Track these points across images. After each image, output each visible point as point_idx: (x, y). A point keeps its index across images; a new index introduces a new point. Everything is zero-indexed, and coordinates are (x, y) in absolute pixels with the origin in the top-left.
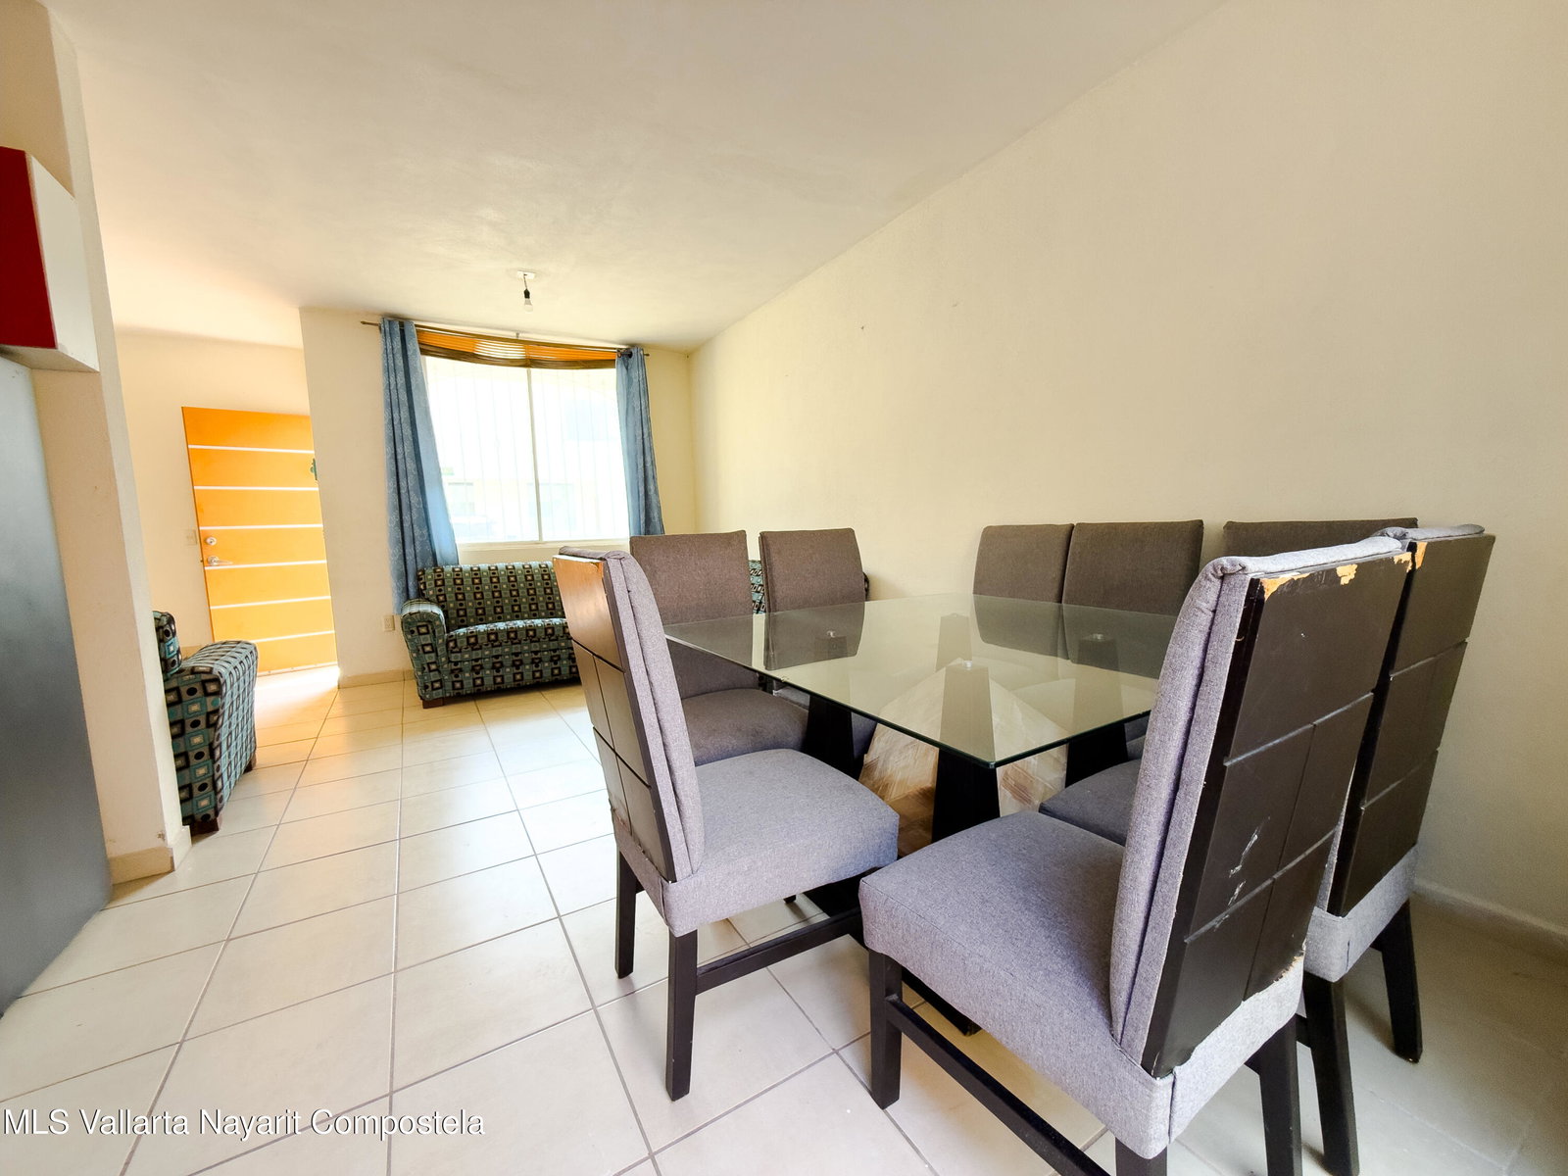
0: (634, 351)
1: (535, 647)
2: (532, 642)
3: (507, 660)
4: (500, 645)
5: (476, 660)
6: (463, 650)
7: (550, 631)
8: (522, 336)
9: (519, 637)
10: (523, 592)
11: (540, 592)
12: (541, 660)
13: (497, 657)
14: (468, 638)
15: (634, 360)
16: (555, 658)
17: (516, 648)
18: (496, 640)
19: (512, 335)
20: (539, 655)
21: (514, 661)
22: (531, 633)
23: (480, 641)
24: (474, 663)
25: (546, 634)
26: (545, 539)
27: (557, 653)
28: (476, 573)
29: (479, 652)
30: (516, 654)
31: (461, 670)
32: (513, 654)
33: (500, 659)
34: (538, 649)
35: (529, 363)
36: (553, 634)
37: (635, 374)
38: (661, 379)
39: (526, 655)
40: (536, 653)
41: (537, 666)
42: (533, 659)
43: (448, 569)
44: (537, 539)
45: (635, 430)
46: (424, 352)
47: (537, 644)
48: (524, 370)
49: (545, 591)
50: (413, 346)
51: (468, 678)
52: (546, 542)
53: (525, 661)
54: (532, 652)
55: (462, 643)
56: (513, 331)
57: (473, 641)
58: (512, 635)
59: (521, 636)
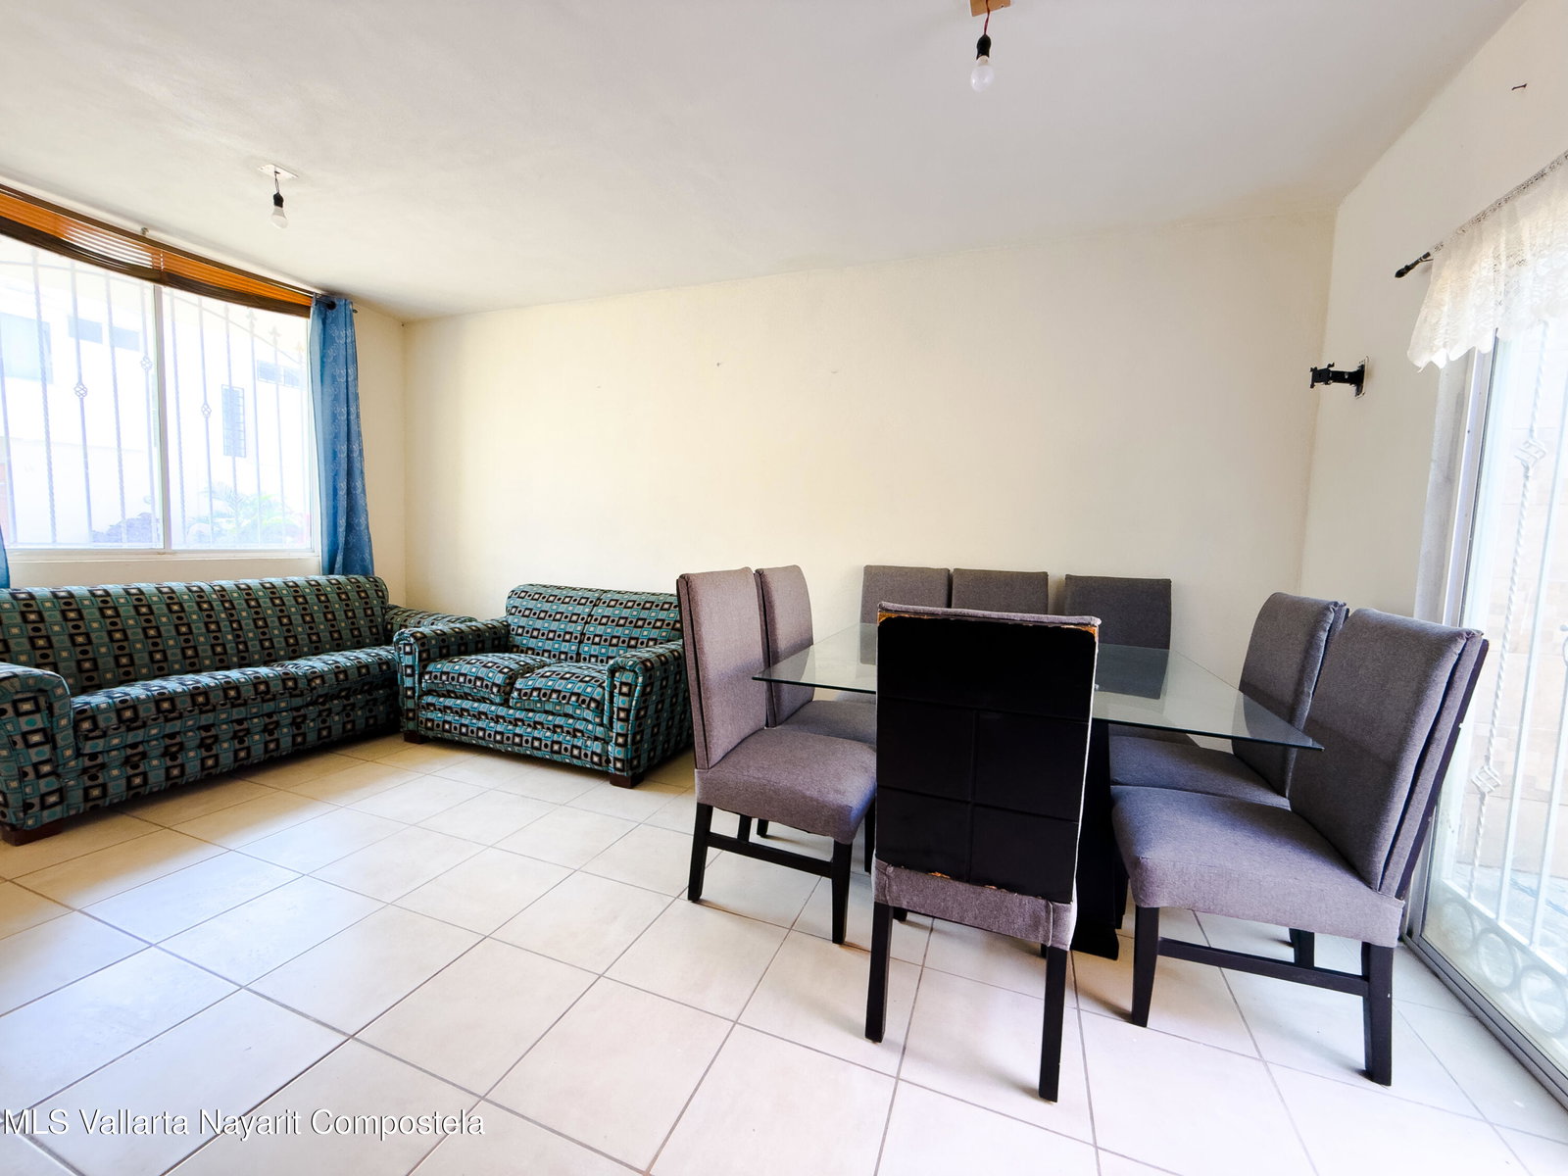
0: (340, 303)
1: (239, 713)
2: (233, 706)
3: (192, 738)
4: (181, 717)
5: (134, 746)
6: (111, 732)
9: (213, 701)
12: (248, 731)
14: (119, 712)
16: (271, 727)
17: (207, 719)
18: (173, 708)
19: (136, 229)
20: (245, 726)
21: (202, 739)
22: (232, 693)
23: (142, 714)
24: (129, 752)
27: (275, 718)
28: (66, 602)
29: (141, 732)
30: (207, 728)
31: (103, 766)
32: (199, 728)
33: (178, 739)
34: (243, 716)
35: (163, 277)
36: (268, 691)
37: (339, 334)
38: (371, 345)
39: (224, 727)
40: (240, 722)
42: (235, 732)
44: (160, 546)
47: (242, 709)
48: (149, 285)
51: (116, 778)
52: (175, 553)
53: (222, 737)
54: (232, 722)
55: (109, 721)
56: (137, 221)
57: (128, 715)
58: (201, 699)
59: (217, 698)
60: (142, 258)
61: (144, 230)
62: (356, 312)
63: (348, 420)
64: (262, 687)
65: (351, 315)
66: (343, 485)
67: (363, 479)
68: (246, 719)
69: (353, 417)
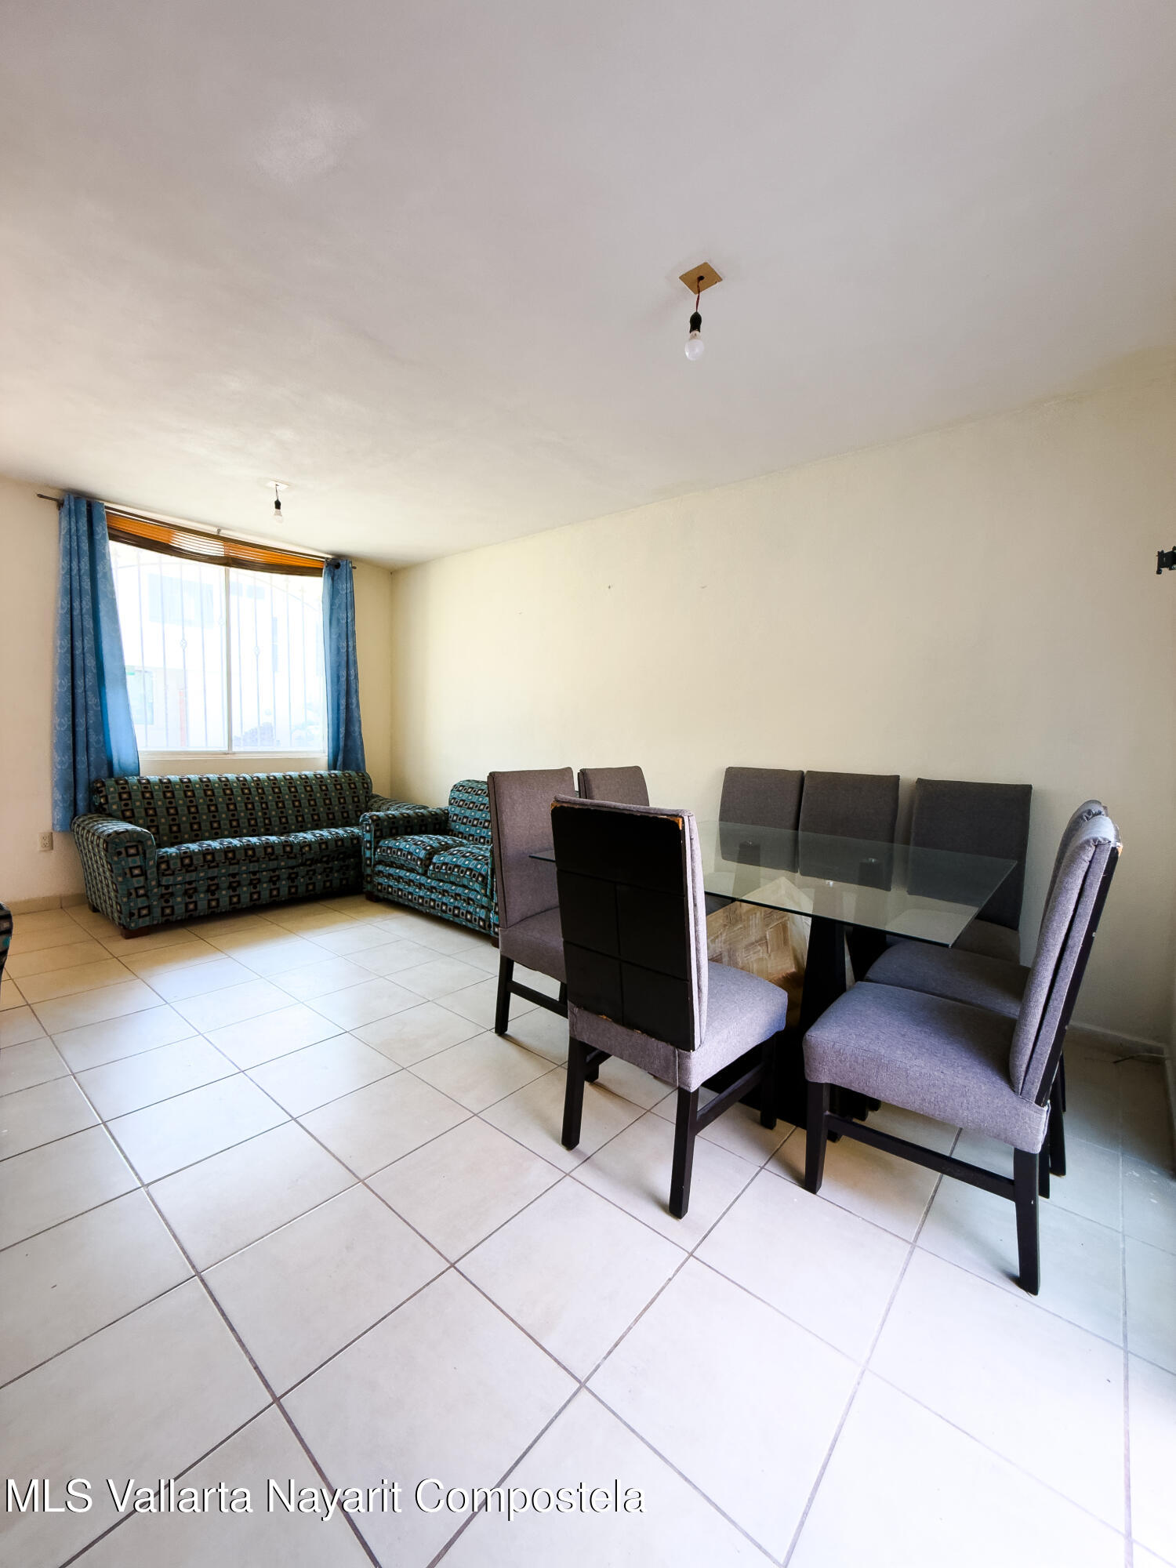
0: (343, 563)
1: (253, 867)
2: (251, 862)
3: (224, 882)
4: (217, 866)
5: (190, 883)
6: (177, 872)
9: (238, 856)
12: (259, 880)
13: (212, 879)
14: (182, 859)
16: (274, 879)
17: (234, 869)
18: (213, 860)
19: (213, 531)
20: (257, 876)
21: (231, 883)
22: (250, 852)
23: (195, 862)
24: (188, 886)
25: (266, 853)
27: (277, 873)
29: (194, 874)
30: (234, 875)
31: (172, 894)
32: (229, 875)
33: (216, 881)
34: (256, 869)
35: (229, 562)
36: (273, 853)
37: (342, 586)
38: (366, 593)
39: (245, 876)
40: (254, 873)
41: (255, 887)
42: (251, 880)
44: (225, 749)
46: (113, 537)
47: (256, 864)
48: (223, 568)
50: (102, 529)
51: (180, 903)
52: (234, 753)
53: (243, 883)
54: (250, 872)
55: (176, 865)
56: (215, 526)
57: (188, 862)
58: (230, 855)
59: (240, 855)
60: (215, 549)
61: (219, 531)
62: (355, 568)
63: (347, 651)
64: (269, 850)
65: (351, 572)
66: (343, 702)
67: (357, 696)
69: (350, 649)
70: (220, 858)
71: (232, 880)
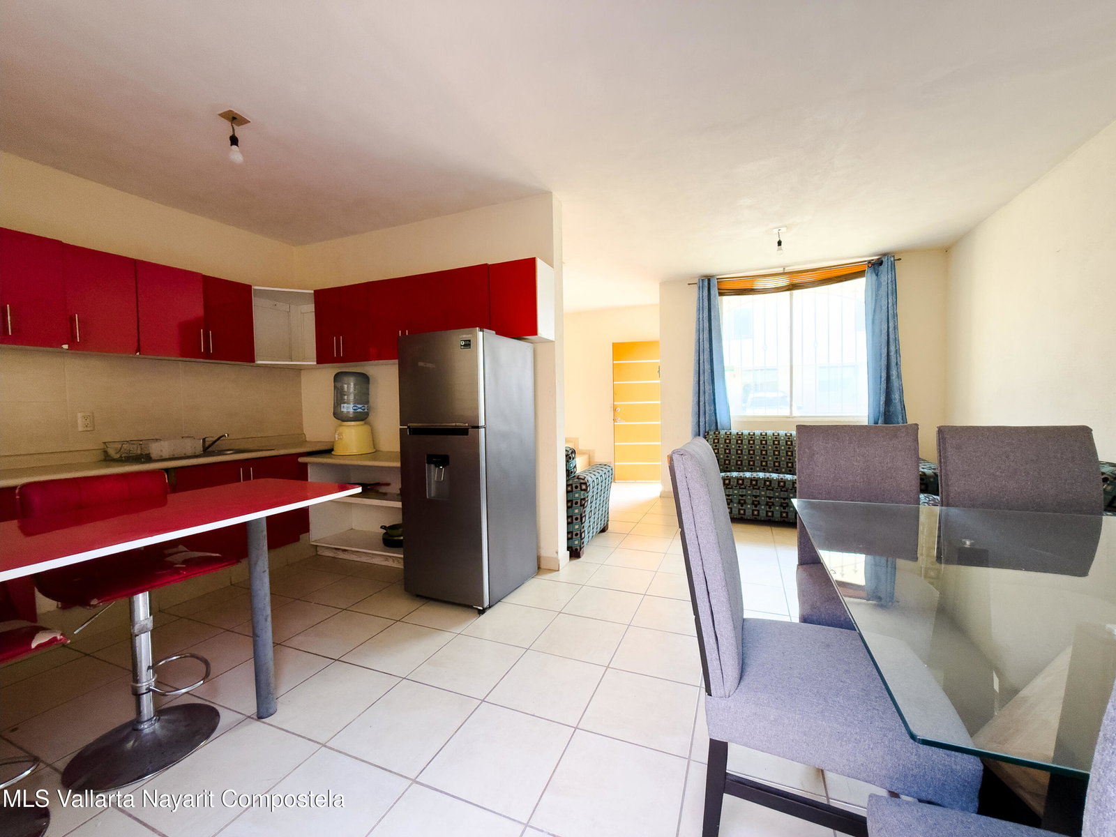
0: (885, 260)
1: (770, 493)
2: (768, 489)
3: (749, 499)
7: (782, 484)
8: (787, 270)
9: (759, 484)
10: (770, 453)
11: (783, 453)
13: (742, 496)
15: (883, 268)
16: (785, 505)
17: (756, 492)
18: (743, 484)
19: (781, 270)
20: (772, 500)
21: (753, 501)
25: (779, 485)
26: (794, 415)
28: (740, 437)
30: (756, 497)
32: (753, 496)
34: (772, 496)
35: (792, 287)
36: (784, 486)
37: (885, 278)
38: (909, 280)
39: (763, 498)
40: (770, 498)
41: (770, 508)
42: (768, 502)
43: (723, 432)
44: (788, 414)
45: (881, 325)
46: (721, 294)
48: (788, 293)
49: (787, 453)
50: (714, 291)
52: (795, 417)
53: (762, 503)
54: (767, 497)
56: (782, 267)
58: (754, 483)
59: (761, 484)
60: (783, 282)
61: (784, 269)
62: (898, 260)
63: (889, 332)
65: (894, 265)
68: (773, 497)
70: (747, 483)
71: (754, 499)
